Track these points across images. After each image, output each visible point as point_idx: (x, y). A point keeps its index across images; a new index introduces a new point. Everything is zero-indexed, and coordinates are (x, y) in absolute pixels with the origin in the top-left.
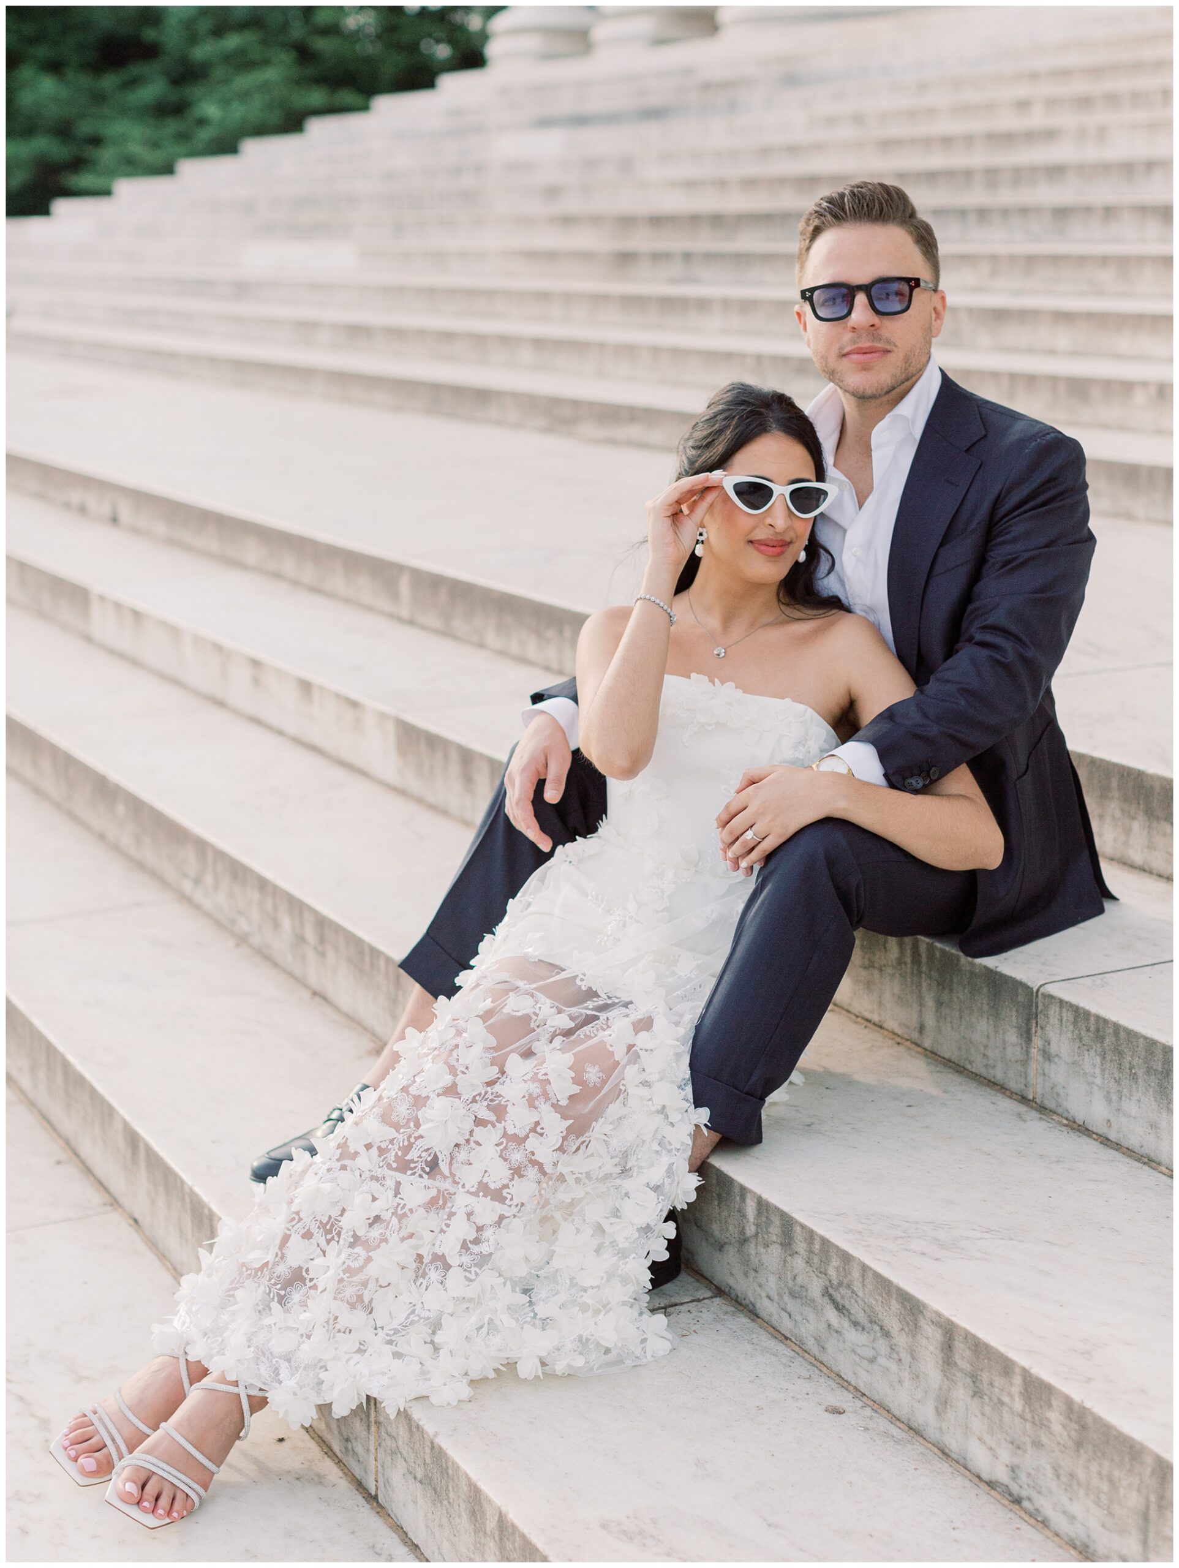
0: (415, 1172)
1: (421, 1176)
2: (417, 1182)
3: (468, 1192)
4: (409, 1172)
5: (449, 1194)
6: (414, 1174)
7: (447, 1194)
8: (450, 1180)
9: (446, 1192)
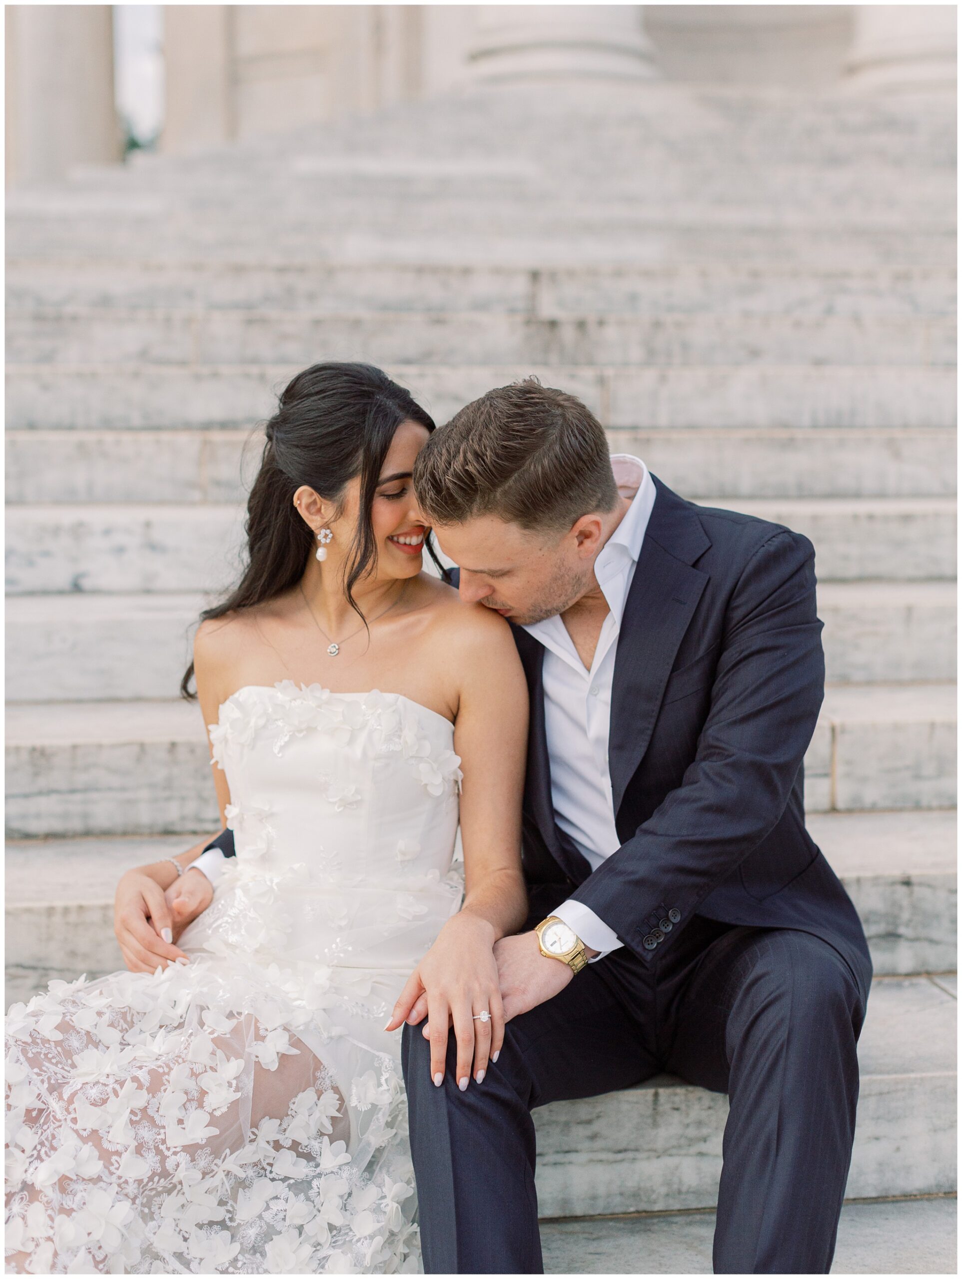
0: (41, 1075)
1: (43, 1081)
2: (35, 1085)
3: (76, 1131)
4: (36, 1070)
5: (54, 1117)
6: (38, 1075)
7: (53, 1116)
8: (64, 1104)
9: (52, 1113)
